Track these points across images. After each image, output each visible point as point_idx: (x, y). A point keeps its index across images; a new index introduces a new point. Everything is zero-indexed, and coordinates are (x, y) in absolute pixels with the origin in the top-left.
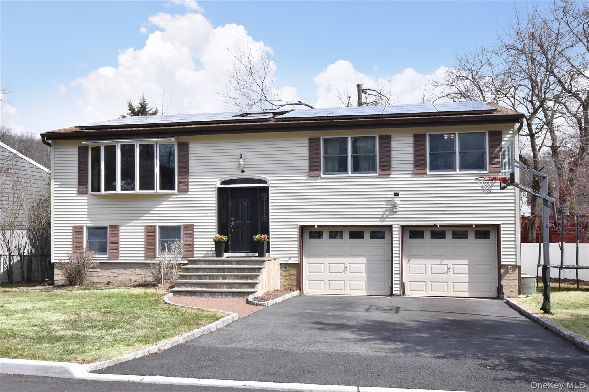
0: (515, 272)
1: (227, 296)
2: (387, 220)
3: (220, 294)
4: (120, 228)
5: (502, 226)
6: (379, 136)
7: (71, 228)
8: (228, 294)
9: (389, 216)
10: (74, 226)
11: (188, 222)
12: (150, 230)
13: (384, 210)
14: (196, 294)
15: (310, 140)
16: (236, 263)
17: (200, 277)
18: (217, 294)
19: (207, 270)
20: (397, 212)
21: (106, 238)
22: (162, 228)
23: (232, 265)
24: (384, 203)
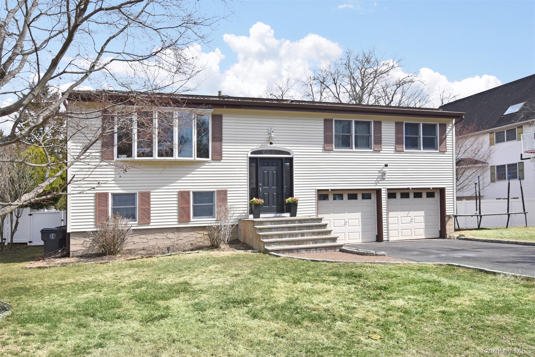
0: (452, 220)
1: (320, 250)
2: (378, 184)
3: (314, 249)
4: (152, 194)
5: (446, 188)
6: (374, 121)
7: (93, 195)
8: (322, 248)
9: (380, 182)
10: (96, 193)
11: (222, 188)
12: (183, 196)
13: (377, 177)
14: (293, 251)
15: (326, 121)
18: (312, 249)
20: (385, 178)
21: (134, 204)
22: (195, 193)
24: (377, 172)
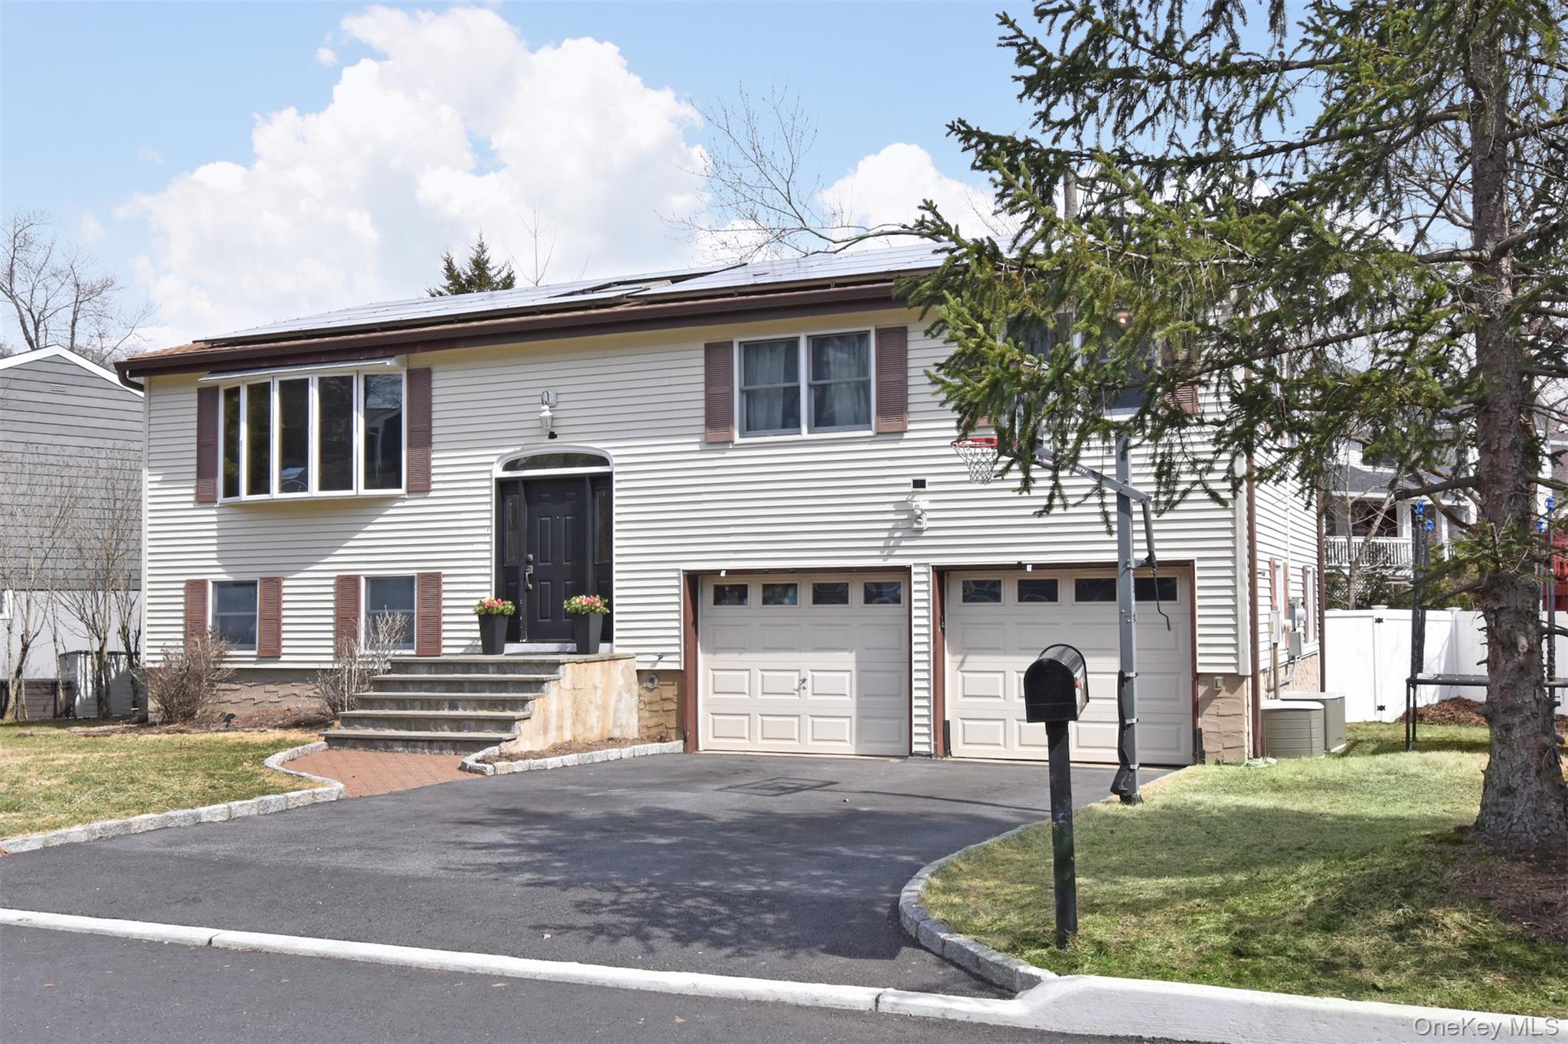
0: (1236, 694)
1: (441, 749)
2: (898, 552)
3: (426, 744)
4: (285, 583)
5: (1197, 564)
6: (877, 331)
7: (182, 586)
8: (444, 744)
9: (904, 543)
10: (187, 581)
11: (430, 567)
12: (346, 586)
13: (890, 525)
14: (377, 743)
15: (709, 348)
16: (495, 669)
17: (401, 703)
18: (420, 744)
19: (426, 686)
20: (921, 530)
21: (252, 607)
22: (372, 581)
23: (488, 673)
24: (891, 507)
